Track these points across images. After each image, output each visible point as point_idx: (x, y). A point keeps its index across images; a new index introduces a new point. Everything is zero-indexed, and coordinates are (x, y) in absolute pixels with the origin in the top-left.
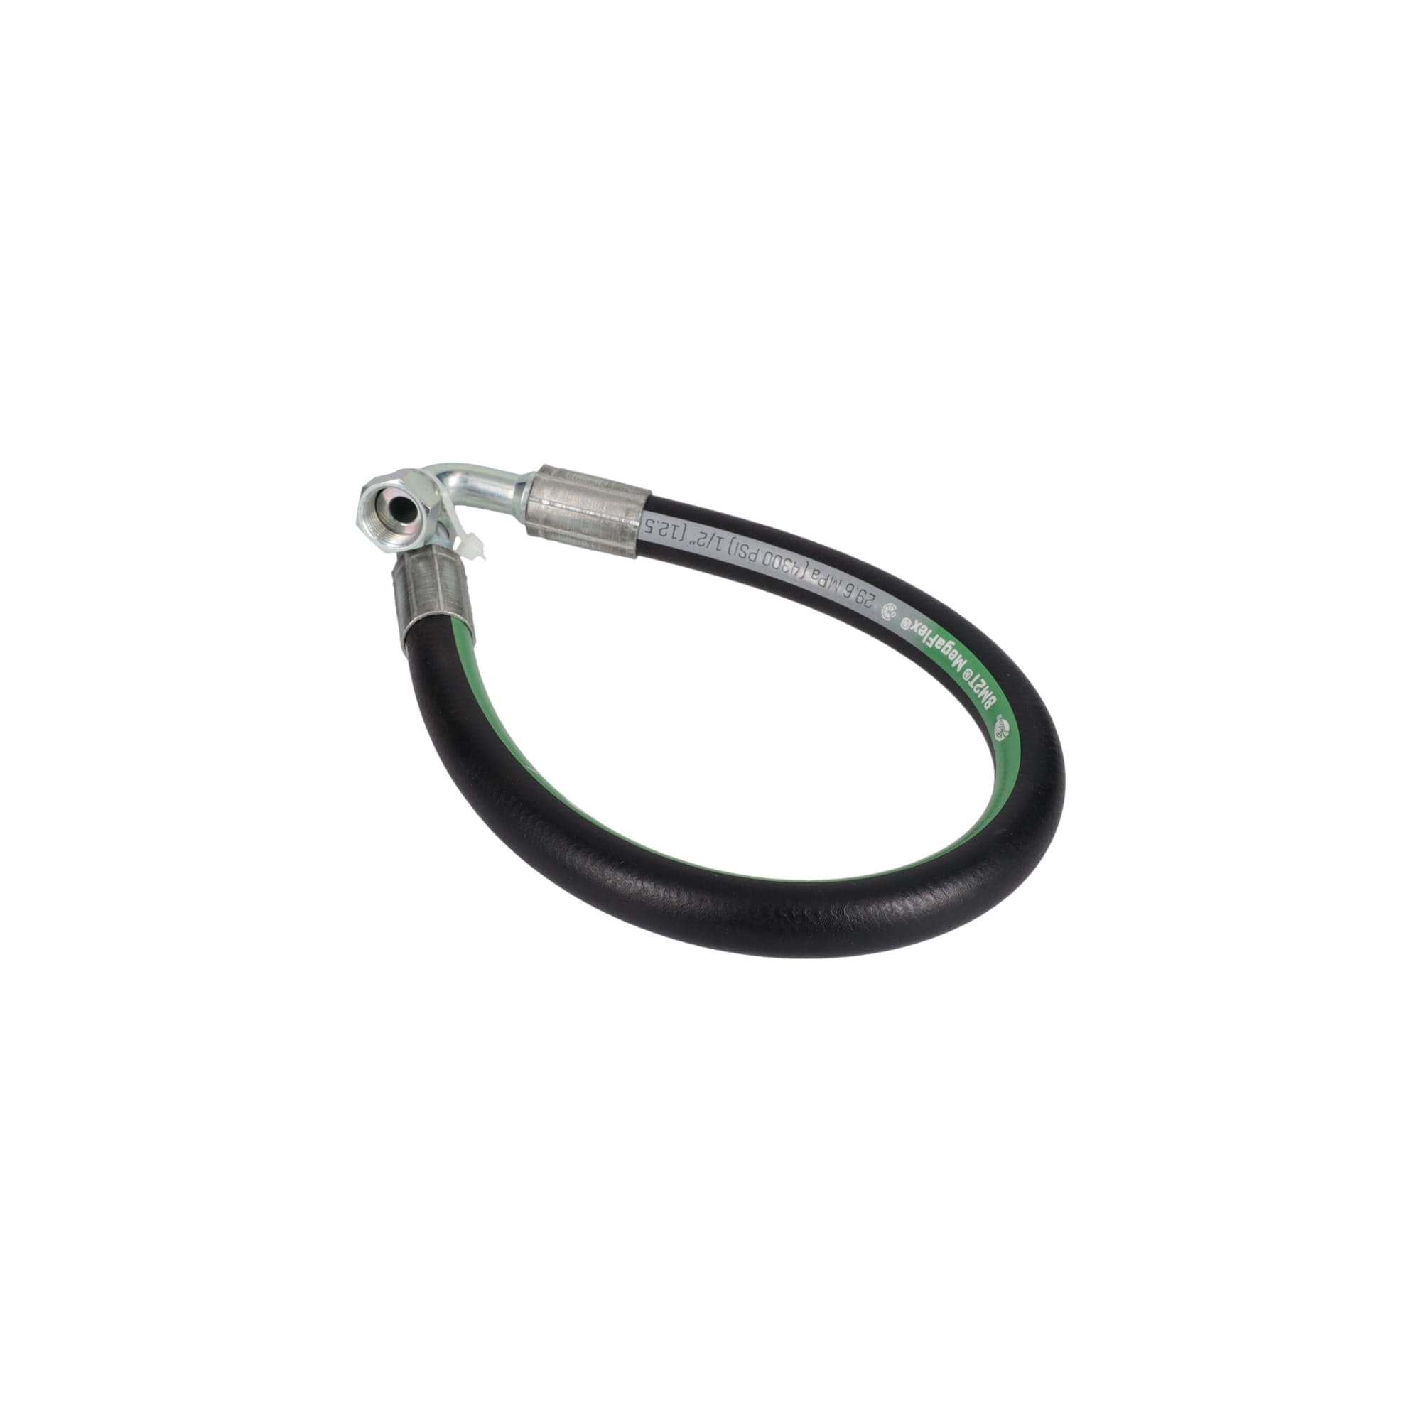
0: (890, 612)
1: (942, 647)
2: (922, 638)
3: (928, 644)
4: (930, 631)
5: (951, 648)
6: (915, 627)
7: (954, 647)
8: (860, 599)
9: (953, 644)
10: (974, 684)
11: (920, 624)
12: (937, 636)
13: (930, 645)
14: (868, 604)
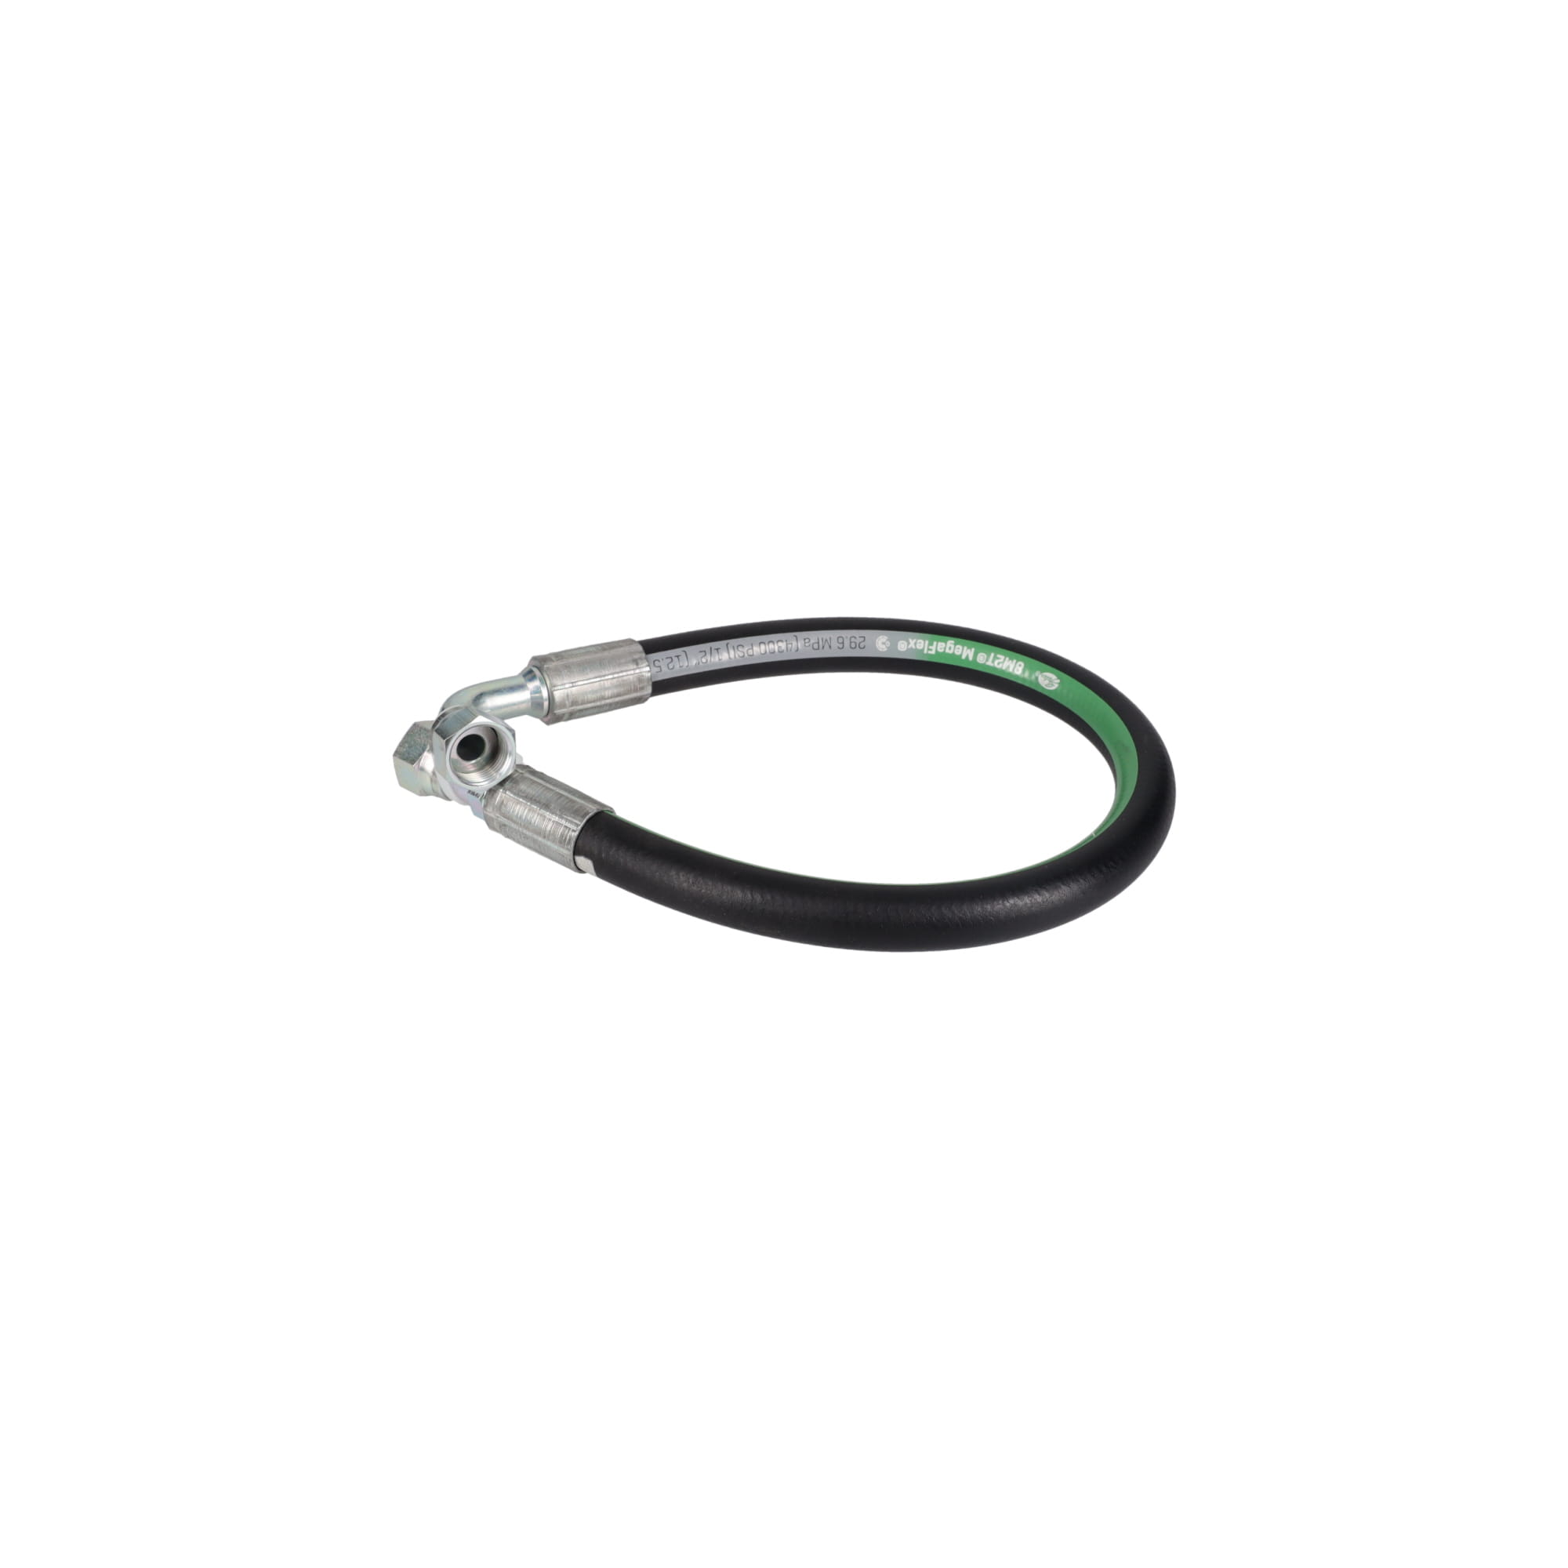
0: (884, 643)
1: (945, 648)
2: (923, 650)
3: (930, 652)
4: (927, 642)
5: (953, 646)
6: (912, 645)
7: (955, 644)
8: (853, 645)
9: (953, 642)
10: (993, 662)
11: (915, 640)
12: (935, 643)
13: (933, 652)
14: (862, 645)
